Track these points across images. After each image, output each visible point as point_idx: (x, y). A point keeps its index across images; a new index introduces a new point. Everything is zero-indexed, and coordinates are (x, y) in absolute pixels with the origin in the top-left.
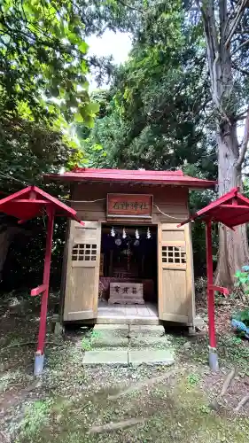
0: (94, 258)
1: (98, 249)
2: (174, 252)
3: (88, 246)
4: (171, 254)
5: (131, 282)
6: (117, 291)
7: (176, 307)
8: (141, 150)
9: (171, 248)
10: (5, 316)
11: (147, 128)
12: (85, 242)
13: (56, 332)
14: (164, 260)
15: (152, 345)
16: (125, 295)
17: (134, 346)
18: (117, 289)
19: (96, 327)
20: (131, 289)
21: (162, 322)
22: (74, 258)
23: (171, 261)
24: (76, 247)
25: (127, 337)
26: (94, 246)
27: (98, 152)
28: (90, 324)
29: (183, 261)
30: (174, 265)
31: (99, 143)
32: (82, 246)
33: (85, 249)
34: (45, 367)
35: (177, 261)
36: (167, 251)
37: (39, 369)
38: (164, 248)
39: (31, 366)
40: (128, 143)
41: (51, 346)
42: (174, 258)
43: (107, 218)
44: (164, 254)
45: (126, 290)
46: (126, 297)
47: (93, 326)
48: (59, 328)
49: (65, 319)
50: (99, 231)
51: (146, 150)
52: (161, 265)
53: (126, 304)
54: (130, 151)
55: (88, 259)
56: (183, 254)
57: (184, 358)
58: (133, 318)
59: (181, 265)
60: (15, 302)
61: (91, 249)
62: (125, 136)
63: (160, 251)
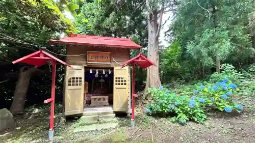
0: (80, 85)
1: (83, 80)
2: (121, 80)
3: (77, 78)
4: (119, 81)
5: (102, 95)
6: (95, 100)
7: (121, 105)
8: (110, 25)
9: (119, 78)
10: (30, 118)
11: (114, 13)
12: (75, 77)
13: (61, 122)
14: (117, 84)
15: (109, 122)
16: (99, 102)
17: (100, 123)
18: (95, 99)
19: (82, 117)
20: (102, 99)
21: (115, 112)
22: (69, 85)
23: (119, 84)
24: (70, 79)
25: (97, 120)
26: (81, 78)
27: (86, 23)
28: (79, 116)
29: (125, 84)
30: (121, 86)
31: (86, 17)
32: (74, 78)
33: (75, 80)
34: (54, 136)
35: (122, 84)
36: (118, 80)
37: (51, 137)
38: (116, 78)
39: (47, 136)
40: (103, 20)
41: (59, 127)
42: (121, 83)
43: (87, 64)
44: (117, 81)
45: (99, 99)
46: (100, 103)
47: (81, 117)
48: (63, 120)
49: (66, 114)
50: (83, 71)
51: (112, 25)
52: (115, 86)
53: (100, 106)
54: (104, 25)
55: (77, 85)
56: (125, 81)
57: (122, 125)
58: (101, 112)
59: (124, 86)
60: (37, 111)
61: (79, 80)
62: (101, 15)
63: (115, 80)
